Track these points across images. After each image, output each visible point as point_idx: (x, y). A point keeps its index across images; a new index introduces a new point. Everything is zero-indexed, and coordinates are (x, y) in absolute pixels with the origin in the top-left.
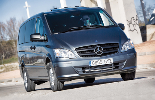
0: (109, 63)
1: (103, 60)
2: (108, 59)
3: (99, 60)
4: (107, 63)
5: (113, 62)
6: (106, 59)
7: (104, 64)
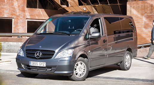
0: (43, 66)
1: (38, 63)
2: (42, 63)
3: (36, 62)
4: (41, 66)
5: (46, 65)
6: (41, 63)
7: (38, 65)
